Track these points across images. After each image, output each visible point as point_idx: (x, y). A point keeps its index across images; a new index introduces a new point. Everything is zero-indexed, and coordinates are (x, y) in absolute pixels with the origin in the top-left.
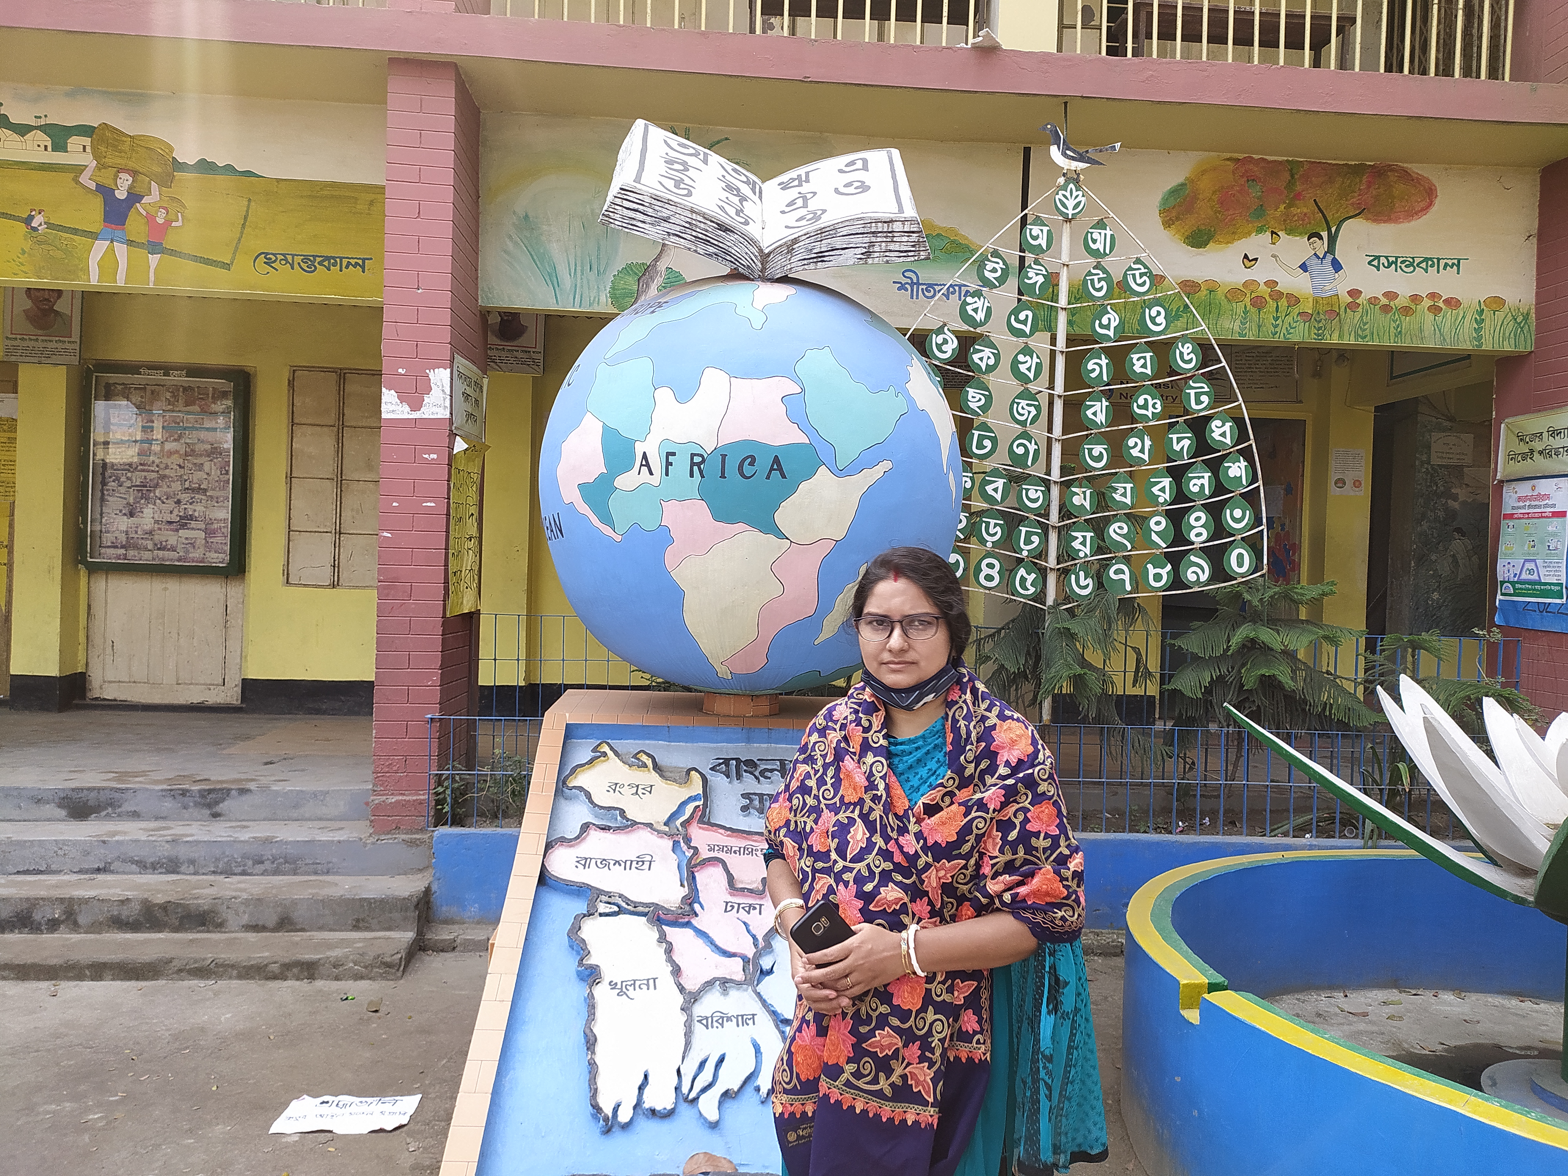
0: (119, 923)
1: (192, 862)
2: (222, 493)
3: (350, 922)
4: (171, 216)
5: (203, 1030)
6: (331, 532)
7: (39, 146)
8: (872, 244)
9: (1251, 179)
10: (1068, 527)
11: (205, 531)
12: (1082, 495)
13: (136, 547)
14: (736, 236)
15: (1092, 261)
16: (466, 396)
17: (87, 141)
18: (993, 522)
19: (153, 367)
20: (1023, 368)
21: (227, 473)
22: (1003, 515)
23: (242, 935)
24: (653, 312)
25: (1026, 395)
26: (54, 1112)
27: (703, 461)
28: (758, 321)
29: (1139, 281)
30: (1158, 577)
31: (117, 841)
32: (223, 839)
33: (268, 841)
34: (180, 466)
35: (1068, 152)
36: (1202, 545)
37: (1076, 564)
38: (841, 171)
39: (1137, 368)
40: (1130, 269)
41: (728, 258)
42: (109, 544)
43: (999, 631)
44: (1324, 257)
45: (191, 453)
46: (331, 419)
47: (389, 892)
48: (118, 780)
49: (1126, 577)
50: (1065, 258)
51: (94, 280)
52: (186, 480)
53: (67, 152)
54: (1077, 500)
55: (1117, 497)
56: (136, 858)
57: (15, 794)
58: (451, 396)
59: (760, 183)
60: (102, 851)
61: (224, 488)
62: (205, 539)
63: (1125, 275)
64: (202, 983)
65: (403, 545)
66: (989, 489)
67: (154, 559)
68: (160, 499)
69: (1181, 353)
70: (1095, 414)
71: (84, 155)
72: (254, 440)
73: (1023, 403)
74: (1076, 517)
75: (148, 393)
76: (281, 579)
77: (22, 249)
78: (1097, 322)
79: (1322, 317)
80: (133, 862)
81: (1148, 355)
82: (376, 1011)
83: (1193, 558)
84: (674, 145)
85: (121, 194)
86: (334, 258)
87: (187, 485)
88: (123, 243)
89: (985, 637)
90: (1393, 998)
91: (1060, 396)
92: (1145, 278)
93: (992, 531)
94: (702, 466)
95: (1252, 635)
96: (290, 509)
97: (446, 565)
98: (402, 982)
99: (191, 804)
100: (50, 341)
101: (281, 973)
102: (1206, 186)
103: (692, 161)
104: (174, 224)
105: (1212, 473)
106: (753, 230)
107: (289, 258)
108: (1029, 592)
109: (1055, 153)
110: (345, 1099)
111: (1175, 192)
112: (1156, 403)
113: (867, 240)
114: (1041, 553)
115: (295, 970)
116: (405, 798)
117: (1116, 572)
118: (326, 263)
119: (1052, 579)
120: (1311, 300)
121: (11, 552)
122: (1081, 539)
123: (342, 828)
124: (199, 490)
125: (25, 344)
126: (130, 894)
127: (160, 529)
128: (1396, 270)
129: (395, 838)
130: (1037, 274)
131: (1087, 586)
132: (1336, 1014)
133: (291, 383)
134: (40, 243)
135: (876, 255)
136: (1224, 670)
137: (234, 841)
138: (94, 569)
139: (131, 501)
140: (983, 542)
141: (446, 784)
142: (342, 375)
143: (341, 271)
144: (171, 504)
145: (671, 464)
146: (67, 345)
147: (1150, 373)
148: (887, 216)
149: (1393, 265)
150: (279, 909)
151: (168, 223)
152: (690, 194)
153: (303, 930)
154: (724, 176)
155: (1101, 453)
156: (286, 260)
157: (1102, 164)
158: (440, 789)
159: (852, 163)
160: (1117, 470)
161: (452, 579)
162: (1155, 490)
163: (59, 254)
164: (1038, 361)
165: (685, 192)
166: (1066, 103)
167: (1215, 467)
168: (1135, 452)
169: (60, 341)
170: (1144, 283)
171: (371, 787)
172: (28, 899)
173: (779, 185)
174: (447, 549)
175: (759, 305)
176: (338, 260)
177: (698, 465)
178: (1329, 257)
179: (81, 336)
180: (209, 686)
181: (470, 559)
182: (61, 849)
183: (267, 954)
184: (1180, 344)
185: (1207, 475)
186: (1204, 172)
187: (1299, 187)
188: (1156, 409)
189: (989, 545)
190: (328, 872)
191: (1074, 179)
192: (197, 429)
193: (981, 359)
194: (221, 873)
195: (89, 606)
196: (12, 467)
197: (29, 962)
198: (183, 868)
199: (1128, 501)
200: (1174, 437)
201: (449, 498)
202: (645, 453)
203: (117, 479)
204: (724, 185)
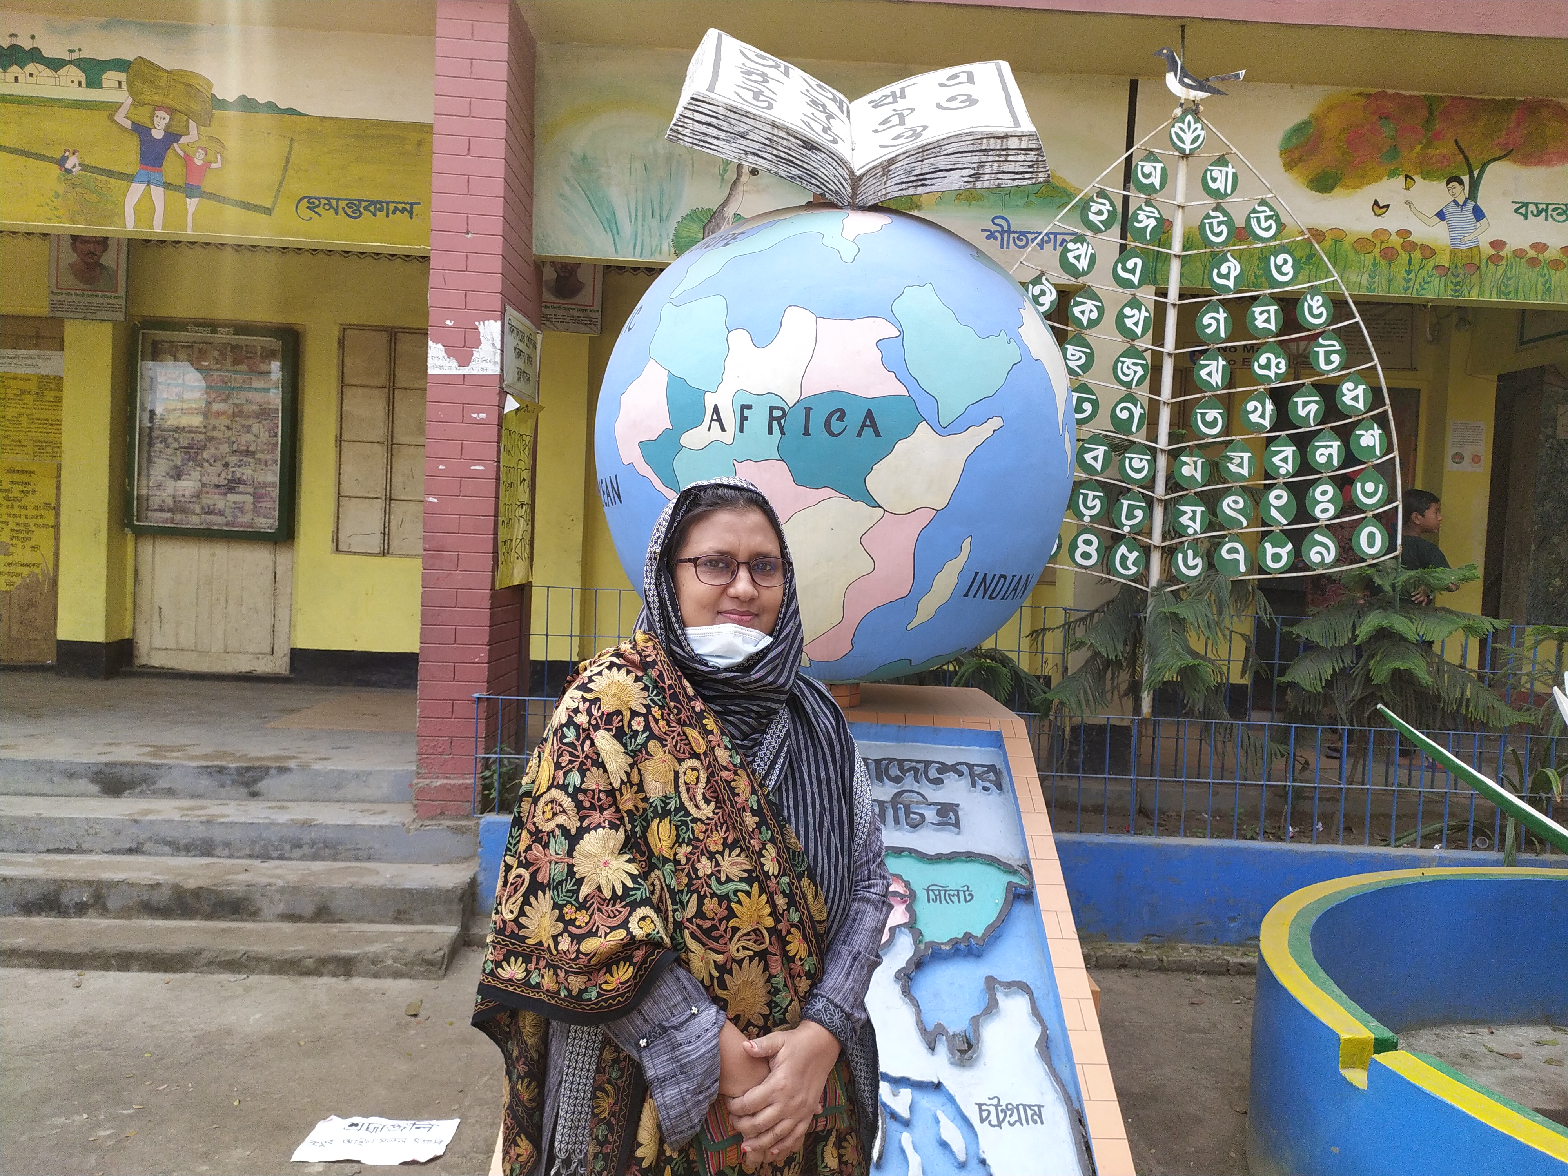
0: (149, 909)
1: (227, 844)
2: (269, 457)
3: (390, 914)
4: (210, 157)
5: (229, 1032)
6: (380, 498)
7: (73, 82)
8: (982, 164)
9: (1385, 117)
10: (1176, 501)
11: (254, 495)
12: (1193, 465)
13: (183, 511)
14: (823, 155)
15: (1210, 201)
16: (519, 352)
17: (122, 76)
18: (1091, 494)
19: (201, 324)
20: (1129, 323)
21: (276, 436)
22: (1103, 486)
23: (278, 925)
24: (726, 244)
25: (1132, 352)
26: (62, 1126)
27: (784, 415)
28: (848, 254)
29: (1264, 225)
30: (1276, 558)
31: (150, 822)
32: (261, 821)
33: (307, 824)
34: (228, 428)
35: (1186, 80)
36: (1328, 522)
37: (1182, 543)
38: (942, 85)
39: (1260, 323)
40: (1254, 211)
41: (814, 181)
42: (156, 507)
43: (1092, 614)
44: (1465, 203)
45: (239, 413)
46: (382, 380)
47: (432, 883)
48: (153, 754)
49: (1241, 557)
50: (1180, 199)
51: (130, 226)
52: (234, 442)
53: (102, 88)
54: (1186, 471)
55: (1233, 468)
56: (169, 839)
57: (48, 767)
58: (502, 351)
59: (847, 102)
60: (135, 831)
61: (273, 451)
62: (254, 503)
63: (1248, 219)
64: (232, 977)
65: (449, 511)
66: (1088, 457)
67: (201, 524)
68: (207, 461)
69: (1310, 308)
70: (1210, 374)
71: (119, 91)
72: (303, 401)
73: (1129, 361)
74: (1184, 489)
75: (196, 350)
76: (330, 546)
77: (56, 192)
78: (1215, 271)
79: (1461, 271)
80: (166, 843)
81: (1273, 309)
82: (415, 1015)
83: (1317, 537)
84: (751, 55)
85: (158, 134)
86: (380, 202)
87: (235, 448)
88: (159, 186)
89: (1076, 621)
90: (1546, 1037)
91: (1170, 355)
92: (1271, 222)
93: (1090, 504)
94: (782, 421)
95: (1385, 623)
96: (340, 474)
97: (495, 533)
98: (445, 981)
99: (229, 782)
100: (96, 296)
101: (317, 969)
102: (1333, 124)
103: (771, 72)
104: (213, 166)
105: (1342, 441)
106: (842, 149)
107: (334, 202)
108: (1131, 572)
109: (1172, 81)
110: (376, 1121)
111: (1298, 130)
112: (1279, 363)
113: (976, 159)
114: (1145, 529)
115: (332, 966)
116: (450, 781)
117: (1230, 551)
118: (372, 208)
119: (1156, 559)
120: (1448, 252)
121: (57, 515)
122: (1190, 514)
123: (384, 812)
124: (248, 453)
125: (70, 299)
126: (161, 878)
127: (207, 493)
128: (1546, 219)
129: (440, 824)
130: (1148, 217)
131: (1196, 566)
132: (1485, 1056)
133: (341, 343)
134: (74, 186)
135: (987, 177)
136: (1348, 661)
137: (271, 824)
138: (140, 533)
139: (179, 463)
140: (1080, 516)
141: (493, 768)
142: (393, 334)
143: (387, 216)
144: (218, 466)
145: (746, 419)
146: (112, 301)
147: (1274, 329)
148: (1001, 130)
149: (1544, 214)
150: (317, 898)
151: (207, 164)
152: (770, 107)
153: (341, 921)
154: (808, 91)
155: (1215, 418)
156: (330, 204)
157: (1225, 94)
158: (487, 773)
159: (955, 76)
160: (1234, 438)
161: (502, 549)
162: (1276, 460)
163: (93, 198)
164: (1147, 315)
165: (766, 104)
166: (1183, 27)
167: (1345, 434)
168: (1254, 418)
169: (107, 296)
170: (1268, 229)
171: (414, 768)
172: (55, 881)
173: (870, 103)
174: (496, 516)
175: (850, 234)
176: (384, 205)
177: (778, 419)
178: (1470, 204)
179: (127, 292)
180: (258, 655)
181: (520, 528)
182: (92, 827)
183: (301, 947)
184: (1309, 297)
185: (1336, 444)
186: (1330, 109)
187: (1438, 125)
188: (1279, 369)
189: (1087, 519)
190: (369, 859)
191: (1193, 109)
192: (245, 389)
193: (1083, 312)
194: (258, 857)
195: (136, 571)
196: (58, 427)
197: (54, 948)
198: (218, 851)
199: (1245, 472)
200: (1300, 400)
201: (499, 462)
202: (716, 407)
203: (164, 440)
204: (808, 100)
